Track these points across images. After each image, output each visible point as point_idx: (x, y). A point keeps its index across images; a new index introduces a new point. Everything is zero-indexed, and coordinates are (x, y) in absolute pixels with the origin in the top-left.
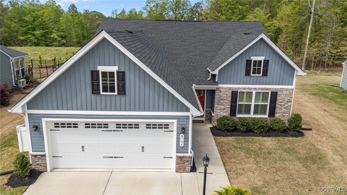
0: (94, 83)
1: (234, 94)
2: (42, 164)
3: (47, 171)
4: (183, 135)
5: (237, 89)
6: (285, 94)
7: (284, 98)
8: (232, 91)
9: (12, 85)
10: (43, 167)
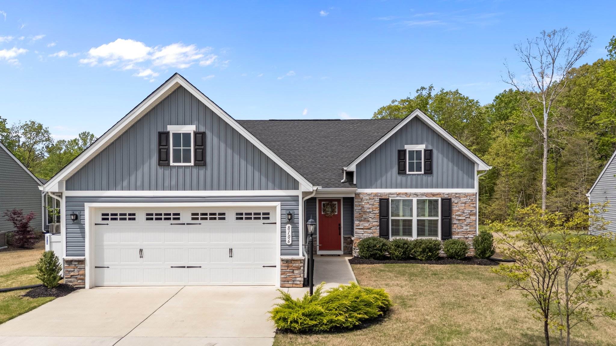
0: (162, 150)
1: (384, 203)
2: (79, 276)
3: (84, 288)
4: (291, 226)
5: (388, 195)
6: (464, 201)
7: (463, 208)
8: (380, 199)
9: (41, 231)
10: (79, 281)
